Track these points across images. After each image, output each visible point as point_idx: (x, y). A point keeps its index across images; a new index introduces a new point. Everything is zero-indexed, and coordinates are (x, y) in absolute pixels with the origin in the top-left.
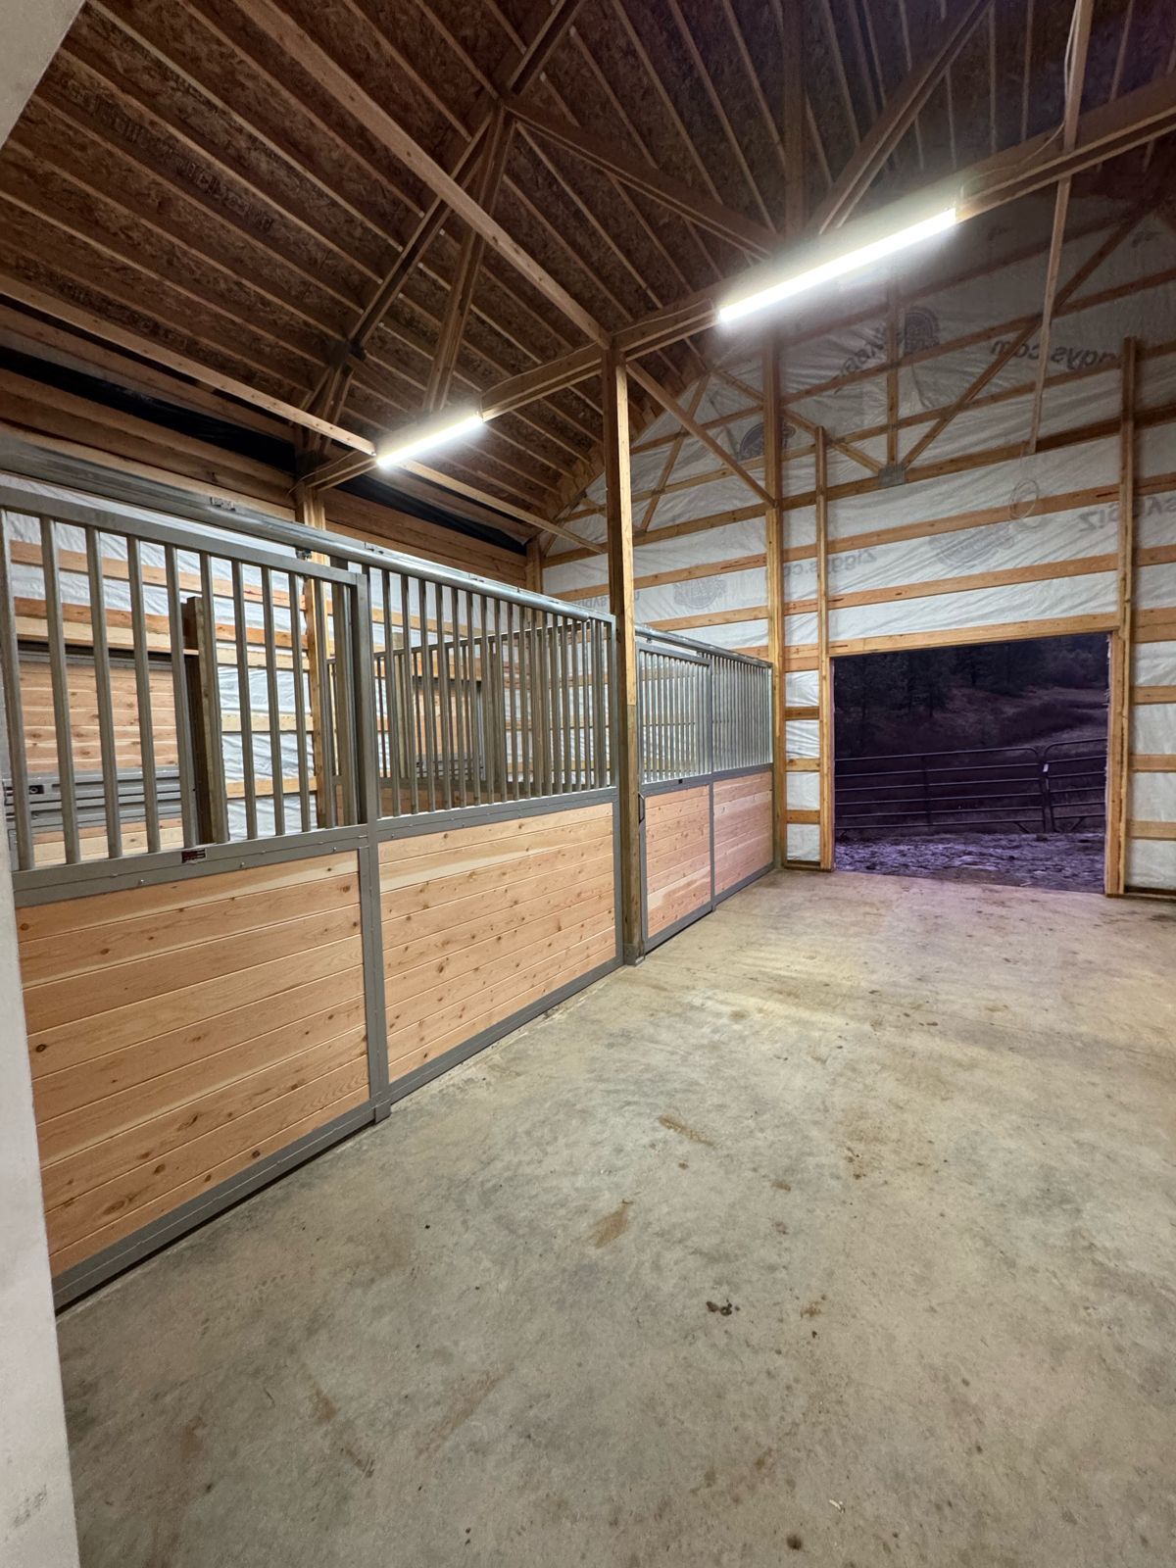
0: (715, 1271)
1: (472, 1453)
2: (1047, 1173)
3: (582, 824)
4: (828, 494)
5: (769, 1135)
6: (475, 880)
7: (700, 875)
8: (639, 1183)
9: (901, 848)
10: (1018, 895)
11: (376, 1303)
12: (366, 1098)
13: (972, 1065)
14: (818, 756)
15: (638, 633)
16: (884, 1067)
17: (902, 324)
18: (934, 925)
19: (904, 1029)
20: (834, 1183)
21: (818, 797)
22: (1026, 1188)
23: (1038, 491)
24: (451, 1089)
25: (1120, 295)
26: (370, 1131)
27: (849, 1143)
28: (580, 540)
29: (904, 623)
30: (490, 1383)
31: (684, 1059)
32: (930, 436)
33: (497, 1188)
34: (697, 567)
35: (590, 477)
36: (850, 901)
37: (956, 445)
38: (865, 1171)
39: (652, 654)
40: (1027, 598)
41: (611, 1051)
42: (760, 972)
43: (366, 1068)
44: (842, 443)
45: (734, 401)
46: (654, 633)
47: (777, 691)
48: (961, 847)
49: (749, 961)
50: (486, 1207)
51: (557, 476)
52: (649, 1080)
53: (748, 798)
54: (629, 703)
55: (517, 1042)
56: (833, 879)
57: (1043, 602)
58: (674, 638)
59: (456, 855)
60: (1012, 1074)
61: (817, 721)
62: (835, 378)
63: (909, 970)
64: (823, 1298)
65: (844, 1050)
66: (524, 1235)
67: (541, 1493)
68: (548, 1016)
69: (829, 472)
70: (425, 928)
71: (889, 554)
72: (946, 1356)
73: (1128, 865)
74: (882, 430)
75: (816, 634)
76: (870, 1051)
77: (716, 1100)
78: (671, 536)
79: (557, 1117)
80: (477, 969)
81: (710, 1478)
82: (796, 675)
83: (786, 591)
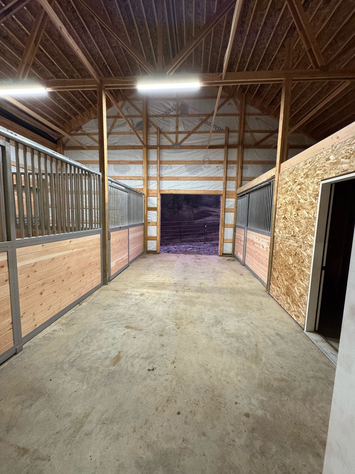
0: (148, 361)
1: (86, 436)
2: (216, 317)
3: (91, 241)
4: (160, 147)
5: (156, 324)
6: (54, 261)
7: (125, 256)
8: (122, 346)
9: (175, 246)
10: (202, 257)
11: (36, 410)
12: (13, 345)
13: (198, 297)
14: (156, 221)
15: (109, 180)
16: (180, 301)
17: (180, 105)
18: (186, 265)
19: (183, 292)
20: (173, 331)
21: (156, 233)
22: (212, 321)
23: (209, 159)
24: (48, 335)
25: (225, 116)
26: (15, 357)
27: (175, 321)
28: (80, 143)
29: (178, 187)
30: (87, 416)
31: (129, 309)
32: (185, 138)
33: (74, 361)
34: (121, 161)
35: (83, 122)
36: (165, 261)
37: (192, 142)
38: (180, 326)
39: (112, 187)
40: (206, 184)
41: (105, 311)
42: (146, 282)
43: (12, 334)
44: (164, 133)
45: (134, 112)
46: (113, 180)
47: (145, 202)
48: (188, 246)
49: (142, 279)
50: (72, 367)
51: (70, 118)
52: (119, 317)
53: (138, 233)
54: (106, 202)
55: (70, 314)
56: (160, 255)
57: (209, 186)
58: (117, 182)
59: (47, 252)
60: (206, 298)
61: (156, 211)
62: (163, 114)
63: (182, 277)
64: (175, 358)
65: (170, 299)
66: (88, 371)
67: (111, 435)
68: (80, 305)
69: (161, 141)
70: (35, 279)
71: (176, 167)
72: (202, 361)
73: (223, 249)
74: (174, 133)
75: (156, 186)
76: (177, 298)
77: (140, 318)
78: (113, 149)
79: (91, 334)
80: (55, 292)
81: (157, 409)
82: (151, 198)
83: (148, 173)
